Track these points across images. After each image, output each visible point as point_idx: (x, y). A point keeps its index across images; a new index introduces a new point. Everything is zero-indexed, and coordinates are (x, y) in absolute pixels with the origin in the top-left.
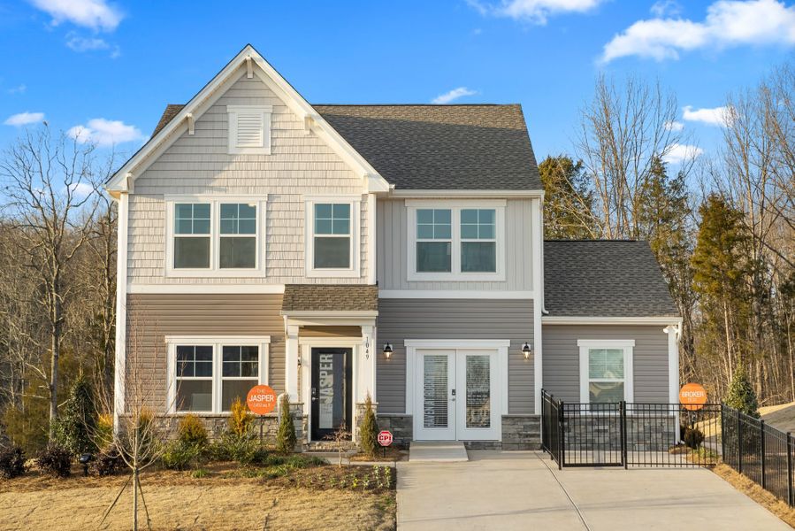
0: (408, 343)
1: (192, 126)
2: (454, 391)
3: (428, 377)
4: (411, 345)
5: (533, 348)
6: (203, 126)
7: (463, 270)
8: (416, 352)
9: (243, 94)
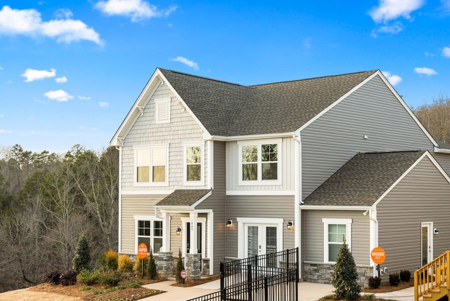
0: (238, 219)
1: (142, 111)
2: (260, 246)
3: (250, 238)
4: (240, 220)
5: (294, 224)
6: (146, 111)
7: (263, 179)
8: (243, 224)
9: (160, 93)
